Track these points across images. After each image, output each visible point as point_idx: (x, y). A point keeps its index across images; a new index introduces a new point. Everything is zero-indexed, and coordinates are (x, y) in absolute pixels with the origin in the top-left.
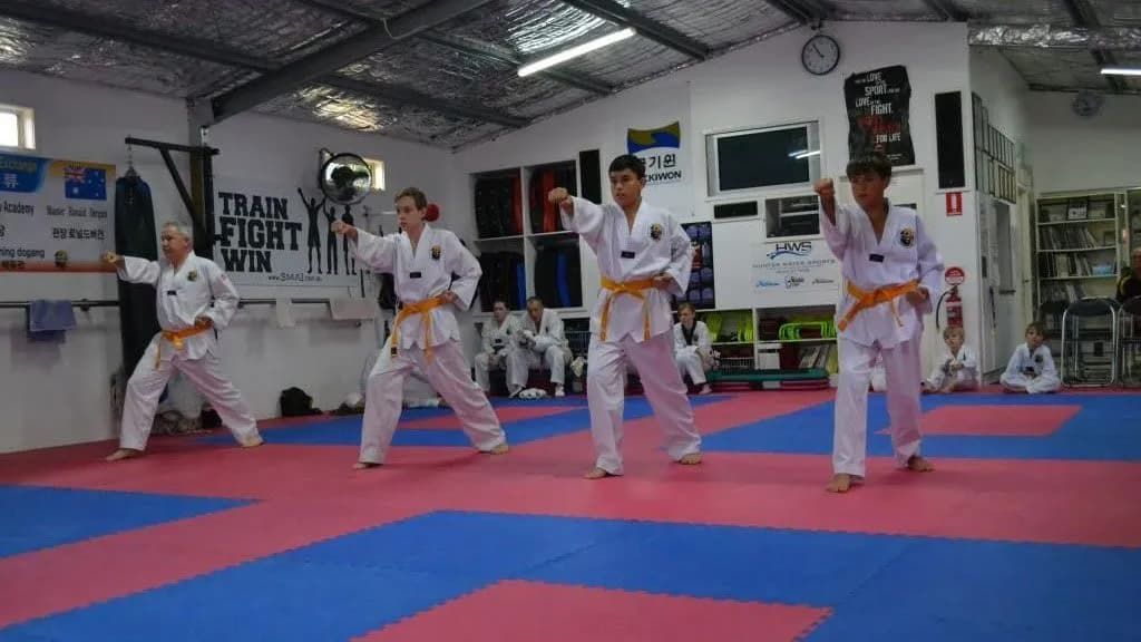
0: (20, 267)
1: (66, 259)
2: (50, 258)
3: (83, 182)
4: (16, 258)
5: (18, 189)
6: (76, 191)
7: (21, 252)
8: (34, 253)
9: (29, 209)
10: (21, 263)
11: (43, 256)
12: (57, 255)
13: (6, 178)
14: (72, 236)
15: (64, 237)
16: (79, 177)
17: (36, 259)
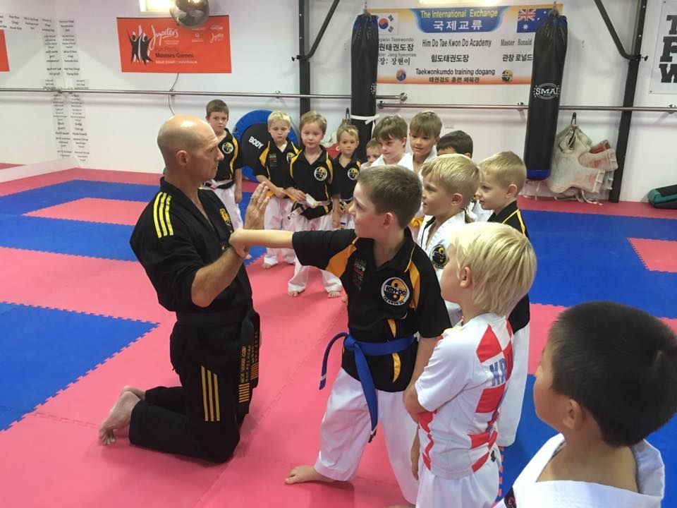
0: (477, 81)
1: (511, 75)
2: (499, 75)
3: (533, 20)
4: (475, 76)
5: (482, 30)
6: (526, 27)
7: (478, 72)
8: (487, 72)
9: (488, 43)
10: (478, 79)
11: (493, 74)
12: (504, 73)
13: (474, 24)
14: (518, 60)
15: (511, 60)
16: (529, 17)
17: (489, 76)
